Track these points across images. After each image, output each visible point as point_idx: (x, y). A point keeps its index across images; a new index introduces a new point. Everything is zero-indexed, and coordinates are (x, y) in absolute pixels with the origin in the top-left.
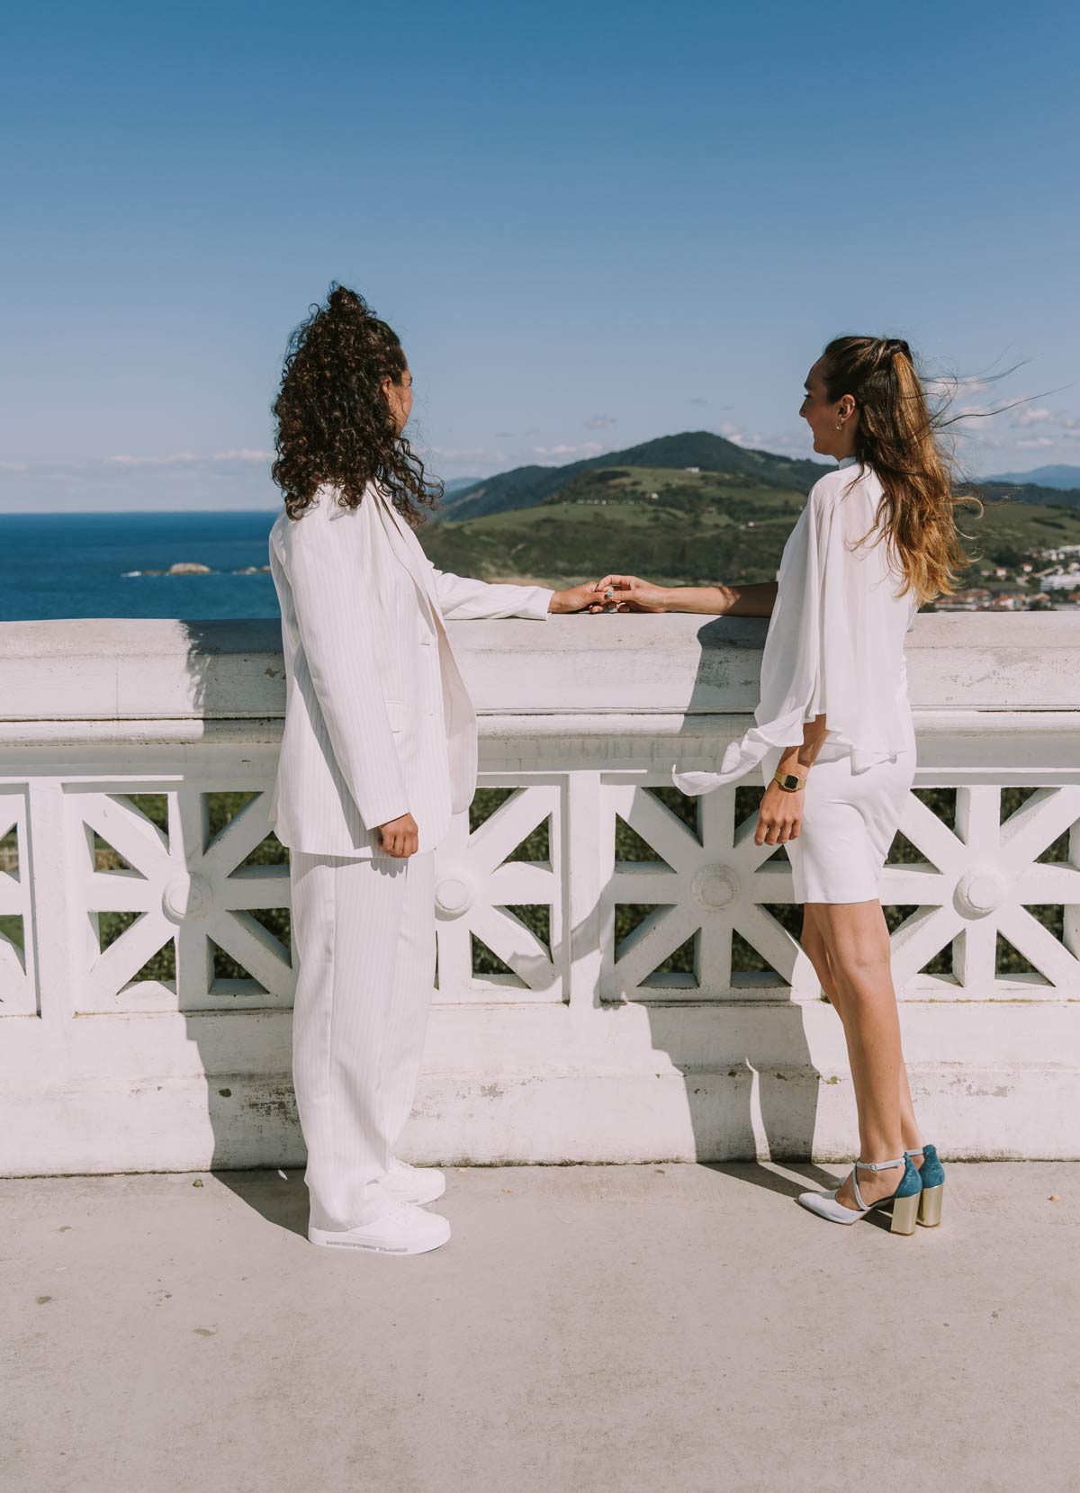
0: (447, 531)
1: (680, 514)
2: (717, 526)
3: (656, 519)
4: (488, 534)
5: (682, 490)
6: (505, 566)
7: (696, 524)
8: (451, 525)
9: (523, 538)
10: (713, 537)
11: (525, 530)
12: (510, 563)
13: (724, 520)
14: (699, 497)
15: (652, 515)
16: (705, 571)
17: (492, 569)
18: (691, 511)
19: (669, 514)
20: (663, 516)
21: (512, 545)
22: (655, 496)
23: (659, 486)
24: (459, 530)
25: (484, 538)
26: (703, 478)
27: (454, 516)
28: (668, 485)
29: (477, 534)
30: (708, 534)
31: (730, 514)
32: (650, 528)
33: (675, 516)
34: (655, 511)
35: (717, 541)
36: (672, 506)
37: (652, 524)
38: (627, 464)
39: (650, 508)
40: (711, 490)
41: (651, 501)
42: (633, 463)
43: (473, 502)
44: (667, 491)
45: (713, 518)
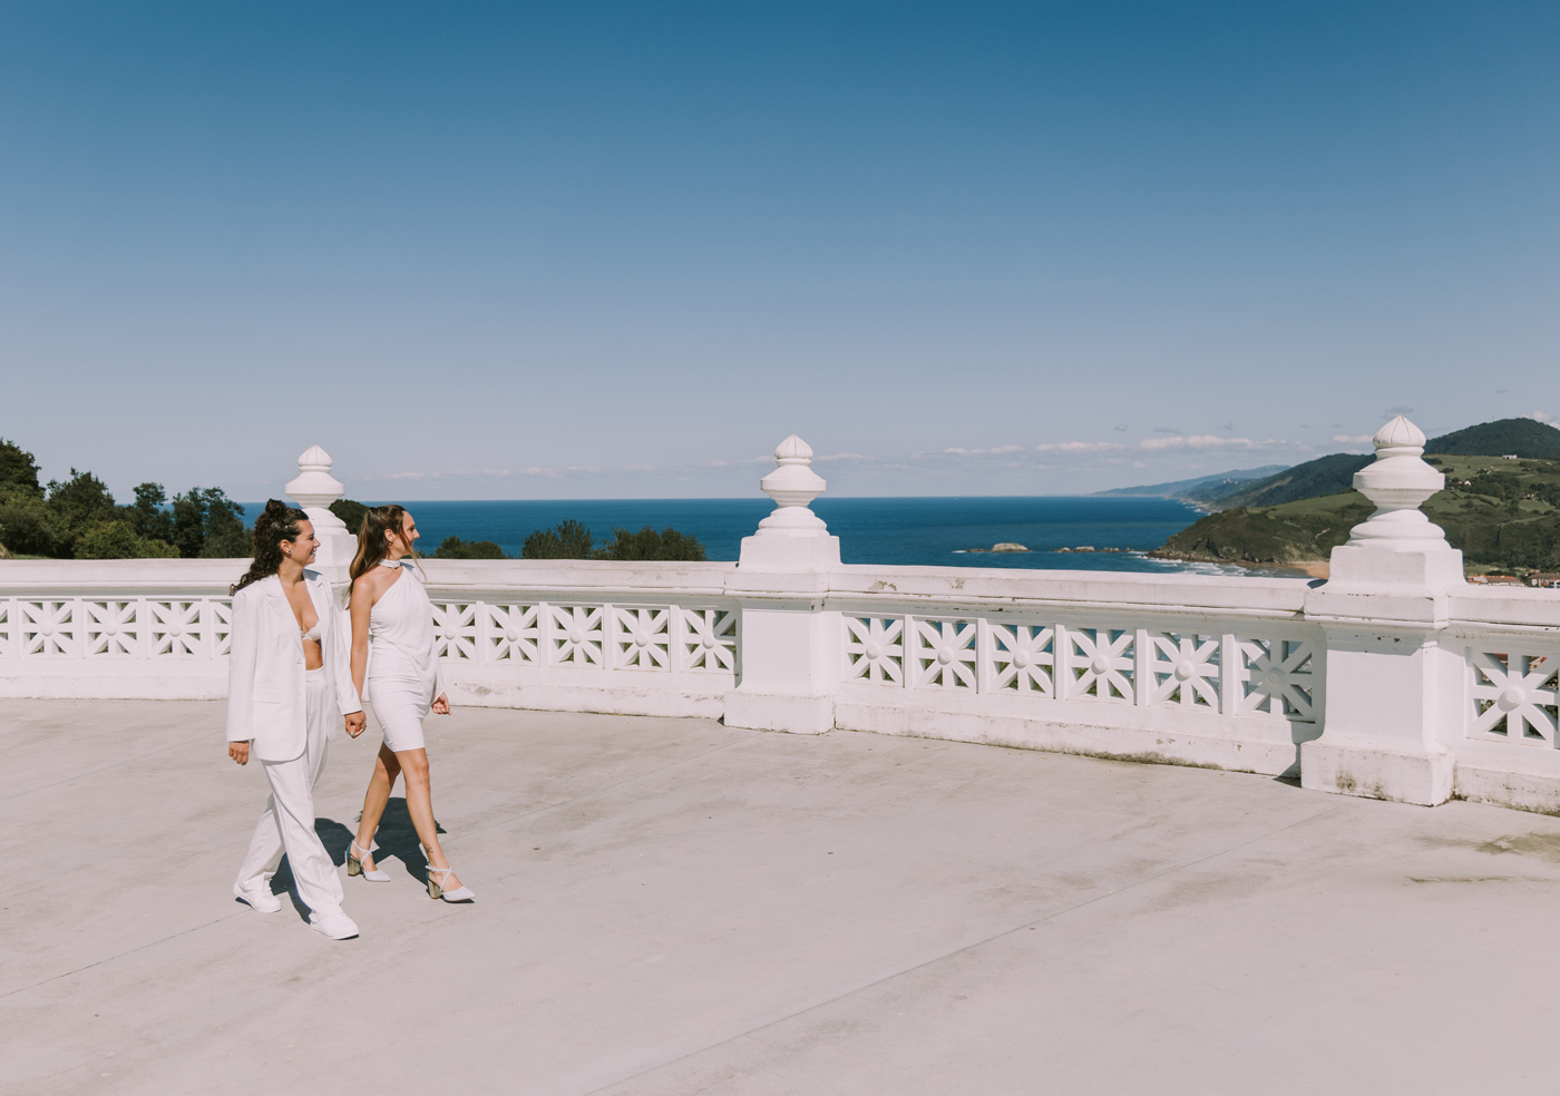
0: (1251, 516)
1: (1495, 501)
2: (1536, 512)
3: (1469, 505)
4: (1292, 519)
5: (1498, 477)
6: (1309, 550)
7: (1513, 511)
8: (1256, 511)
9: (1327, 524)
10: (1532, 524)
11: (1330, 515)
12: (1314, 546)
13: (1546, 506)
14: (1517, 484)
15: (1465, 502)
16: (1522, 557)
17: (1296, 552)
18: (1508, 498)
19: (1483, 500)
20: (1476, 502)
21: (1315, 531)
22: (1468, 482)
23: (1473, 474)
24: (1264, 515)
25: (1289, 523)
26: (1521, 464)
27: (1260, 502)
28: (1482, 471)
29: (1281, 519)
30: (1525, 521)
31: (1552, 502)
32: (1462, 514)
33: (1490, 503)
34: (1466, 498)
35: (1536, 527)
36: (1486, 494)
37: (1465, 510)
38: (1439, 452)
39: (1462, 495)
40: (1530, 477)
41: (1463, 488)
42: (1445, 451)
43: (1280, 488)
44: (1482, 478)
45: (1530, 505)
